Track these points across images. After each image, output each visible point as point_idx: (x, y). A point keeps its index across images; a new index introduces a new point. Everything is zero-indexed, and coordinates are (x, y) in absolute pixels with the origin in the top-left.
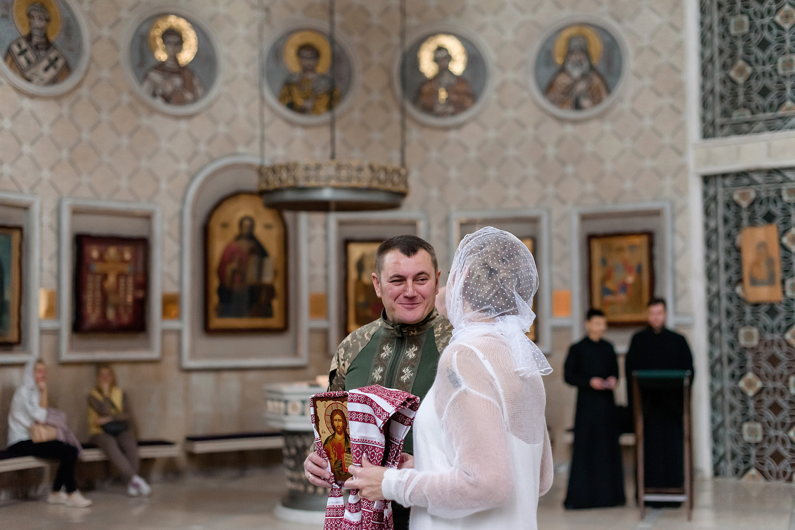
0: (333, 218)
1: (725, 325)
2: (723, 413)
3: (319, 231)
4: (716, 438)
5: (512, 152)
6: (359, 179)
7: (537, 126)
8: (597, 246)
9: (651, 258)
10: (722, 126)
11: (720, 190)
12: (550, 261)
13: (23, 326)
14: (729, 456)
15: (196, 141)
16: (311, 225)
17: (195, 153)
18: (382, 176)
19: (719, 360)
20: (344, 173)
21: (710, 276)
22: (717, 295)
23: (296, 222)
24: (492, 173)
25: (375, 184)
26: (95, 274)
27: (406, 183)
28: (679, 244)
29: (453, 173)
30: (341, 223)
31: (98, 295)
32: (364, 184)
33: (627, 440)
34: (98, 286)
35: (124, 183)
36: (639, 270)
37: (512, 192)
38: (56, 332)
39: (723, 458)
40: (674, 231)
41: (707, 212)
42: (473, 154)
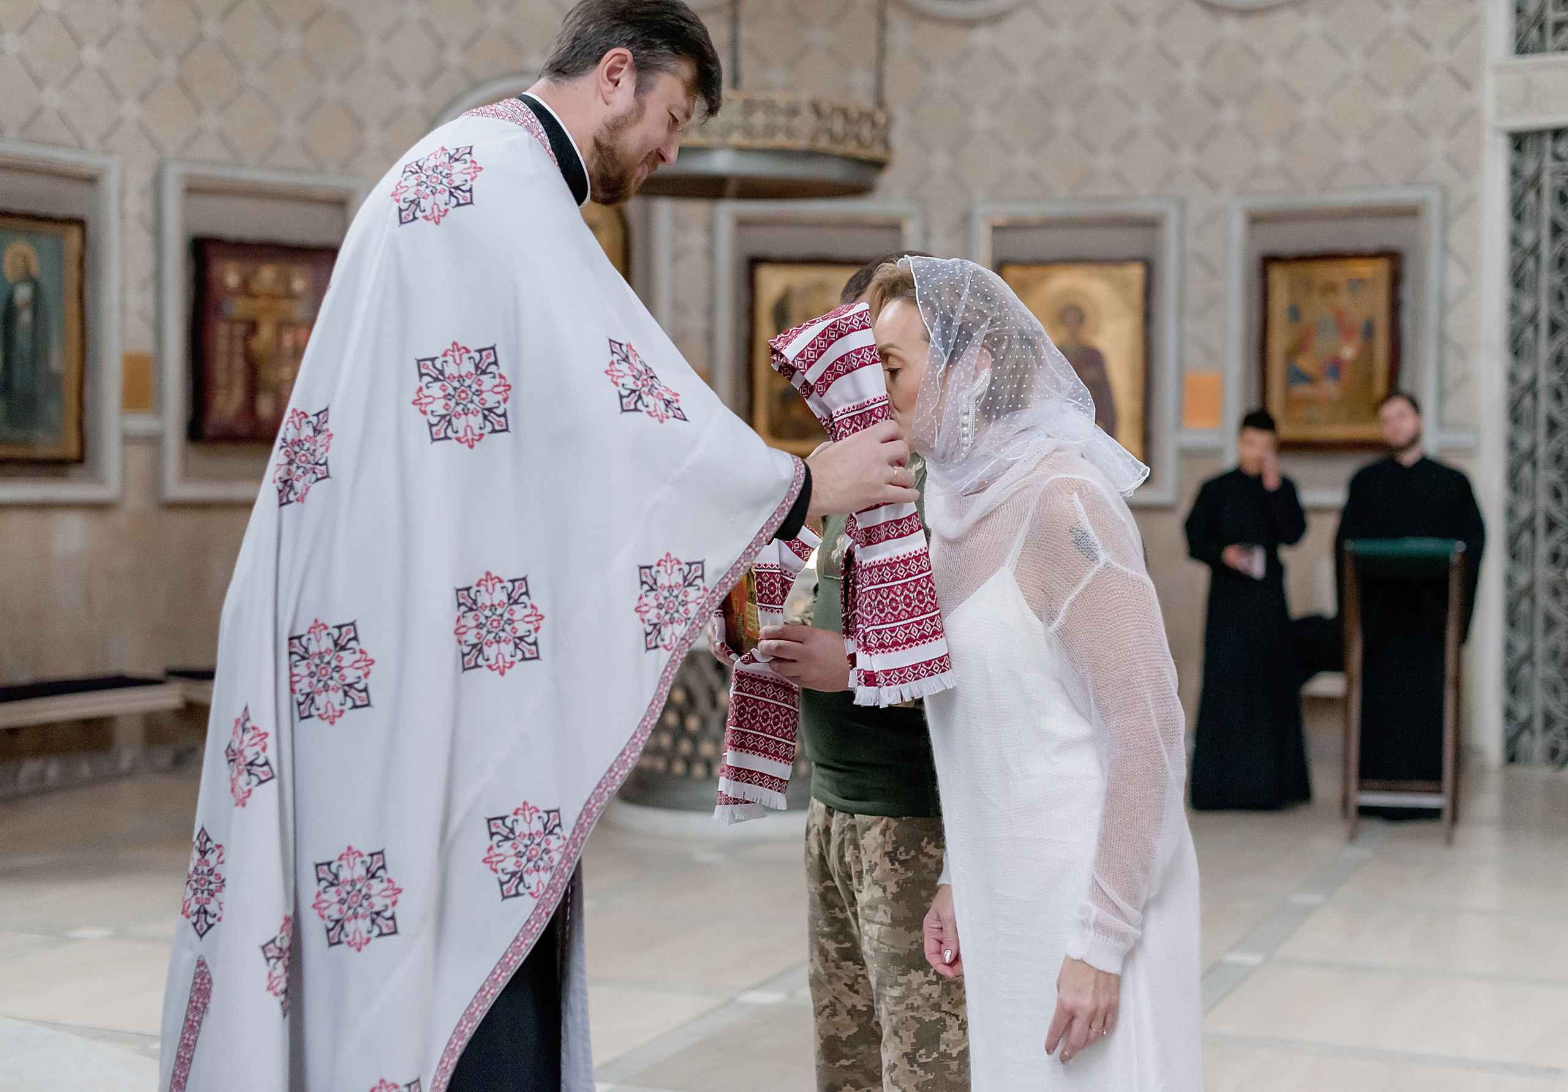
0: (727, 211)
1: (1543, 451)
2: (1531, 633)
3: (696, 239)
4: (1513, 685)
5: (1106, 76)
6: (790, 133)
7: (1162, 20)
8: (1279, 277)
9: (1395, 307)
10: (1558, 26)
11: (1549, 163)
12: (1181, 310)
13: (87, 424)
14: (1538, 723)
15: (441, 45)
16: (679, 224)
17: (440, 69)
18: (838, 125)
19: (1529, 524)
20: (759, 119)
21: (1517, 348)
22: (1532, 387)
23: (647, 218)
24: (1064, 120)
25: (823, 143)
26: (232, 322)
27: (886, 144)
28: (1456, 279)
29: (982, 120)
30: (742, 223)
31: (239, 363)
32: (801, 143)
33: (1327, 684)
34: (239, 347)
35: (290, 129)
36: (1369, 331)
37: (1105, 161)
38: (154, 441)
39: (1527, 725)
40: (1446, 249)
41: (1517, 213)
42: (1025, 79)
